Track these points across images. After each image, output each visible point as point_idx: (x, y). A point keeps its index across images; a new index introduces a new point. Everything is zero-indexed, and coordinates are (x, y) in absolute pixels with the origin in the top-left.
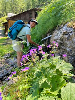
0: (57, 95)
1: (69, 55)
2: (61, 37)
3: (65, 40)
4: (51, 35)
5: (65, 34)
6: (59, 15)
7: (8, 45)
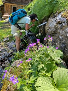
0: (50, 76)
1: (61, 43)
2: (55, 26)
3: (59, 29)
4: (46, 22)
5: (59, 23)
6: (55, 2)
7: (5, 29)
